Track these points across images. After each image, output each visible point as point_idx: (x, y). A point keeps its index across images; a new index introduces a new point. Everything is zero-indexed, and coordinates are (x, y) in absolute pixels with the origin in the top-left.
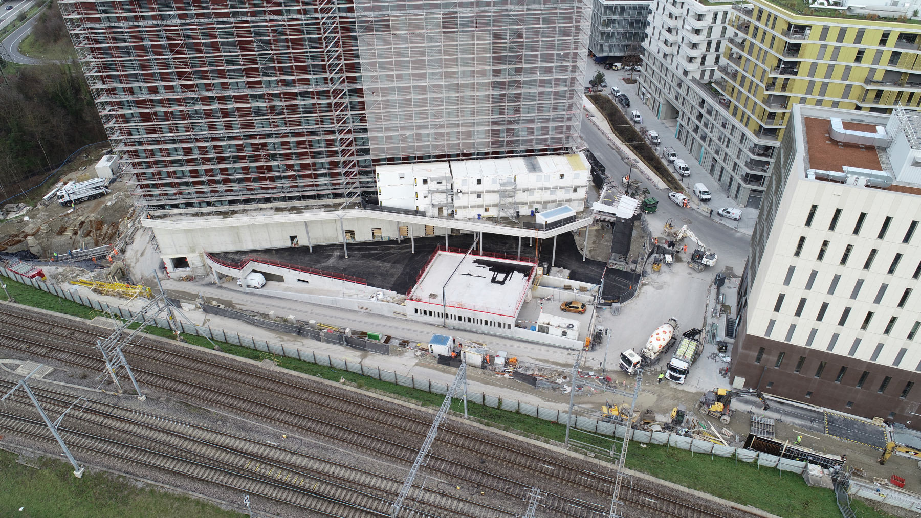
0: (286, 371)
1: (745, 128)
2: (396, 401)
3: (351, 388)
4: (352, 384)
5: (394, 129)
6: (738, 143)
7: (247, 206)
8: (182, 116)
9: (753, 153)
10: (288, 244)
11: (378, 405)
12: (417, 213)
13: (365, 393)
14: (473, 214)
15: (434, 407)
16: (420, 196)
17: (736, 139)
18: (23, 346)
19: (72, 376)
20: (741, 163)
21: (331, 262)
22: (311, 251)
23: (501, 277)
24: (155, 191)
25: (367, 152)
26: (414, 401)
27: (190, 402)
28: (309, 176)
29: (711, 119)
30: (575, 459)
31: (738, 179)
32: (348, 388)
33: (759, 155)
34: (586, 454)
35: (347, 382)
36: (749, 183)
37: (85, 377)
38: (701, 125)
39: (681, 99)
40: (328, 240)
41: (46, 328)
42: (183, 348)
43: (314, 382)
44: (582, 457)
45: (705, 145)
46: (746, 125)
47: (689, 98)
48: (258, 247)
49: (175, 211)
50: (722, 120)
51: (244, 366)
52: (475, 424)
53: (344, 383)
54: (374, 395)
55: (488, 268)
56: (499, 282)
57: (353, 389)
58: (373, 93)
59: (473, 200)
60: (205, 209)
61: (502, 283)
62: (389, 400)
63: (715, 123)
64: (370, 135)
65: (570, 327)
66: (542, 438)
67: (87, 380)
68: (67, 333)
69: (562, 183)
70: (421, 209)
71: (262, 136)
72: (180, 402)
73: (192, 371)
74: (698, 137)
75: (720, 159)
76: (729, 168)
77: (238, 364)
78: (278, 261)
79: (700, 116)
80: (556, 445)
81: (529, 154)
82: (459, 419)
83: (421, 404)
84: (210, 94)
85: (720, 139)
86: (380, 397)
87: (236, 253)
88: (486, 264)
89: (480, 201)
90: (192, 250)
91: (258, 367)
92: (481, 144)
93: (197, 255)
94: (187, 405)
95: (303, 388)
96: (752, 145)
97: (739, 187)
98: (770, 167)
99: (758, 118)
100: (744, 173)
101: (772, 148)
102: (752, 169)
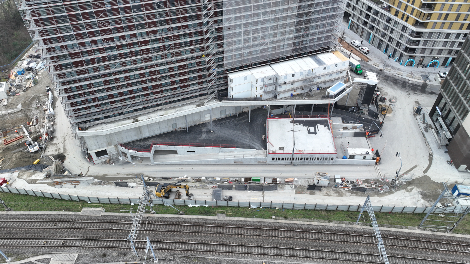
0: (236, 219)
1: (406, 23)
2: (313, 223)
3: (281, 221)
4: (281, 218)
5: (240, 49)
6: (400, 31)
7: (146, 111)
8: (104, 59)
9: (412, 37)
10: (171, 129)
11: (305, 228)
12: (256, 99)
13: (292, 222)
14: (288, 94)
15: (336, 222)
16: (259, 88)
17: (398, 29)
18: (42, 242)
19: (95, 257)
20: (403, 42)
21: (204, 136)
22: (188, 132)
23: (312, 129)
24: (84, 112)
25: (223, 65)
26: (323, 221)
27: (188, 254)
28: (187, 86)
29: (378, 18)
30: (427, 235)
31: (400, 50)
32: (280, 221)
33: (415, 37)
34: (431, 231)
35: (277, 218)
36: (408, 53)
37: (104, 255)
38: (369, 21)
39: (352, 7)
40: (195, 122)
41: (50, 225)
42: (159, 217)
43: (258, 222)
44: (430, 233)
45: (373, 33)
46: (406, 21)
47: (359, 7)
48: (152, 134)
49: (98, 122)
50: (386, 18)
51: (207, 221)
52: (365, 227)
53: (275, 219)
54: (298, 222)
55: (302, 125)
56: (312, 133)
57: (284, 221)
58: (229, 29)
59: (289, 87)
60: (118, 118)
61: (315, 133)
62: (308, 223)
63: (380, 20)
64: (225, 55)
65: (367, 153)
66: (403, 227)
67: (107, 258)
68: (68, 225)
69: (336, 69)
70: (258, 96)
71: (158, 65)
72: (182, 257)
73: (175, 233)
74: (367, 29)
75: (386, 40)
76: (393, 45)
77: (203, 221)
78: (170, 141)
79: (367, 16)
80: (413, 229)
81: (313, 53)
82: (354, 226)
83: (327, 221)
84: (124, 42)
85: (385, 29)
86: (302, 223)
87: (140, 141)
88: (299, 122)
89: (292, 87)
90: (109, 144)
91: (216, 220)
92: (287, 52)
93: (113, 146)
94: (188, 258)
95: (253, 227)
96: (410, 32)
97: (401, 55)
98: (421, 43)
99: (416, 17)
100: (404, 47)
101: (422, 32)
102: (410, 45)
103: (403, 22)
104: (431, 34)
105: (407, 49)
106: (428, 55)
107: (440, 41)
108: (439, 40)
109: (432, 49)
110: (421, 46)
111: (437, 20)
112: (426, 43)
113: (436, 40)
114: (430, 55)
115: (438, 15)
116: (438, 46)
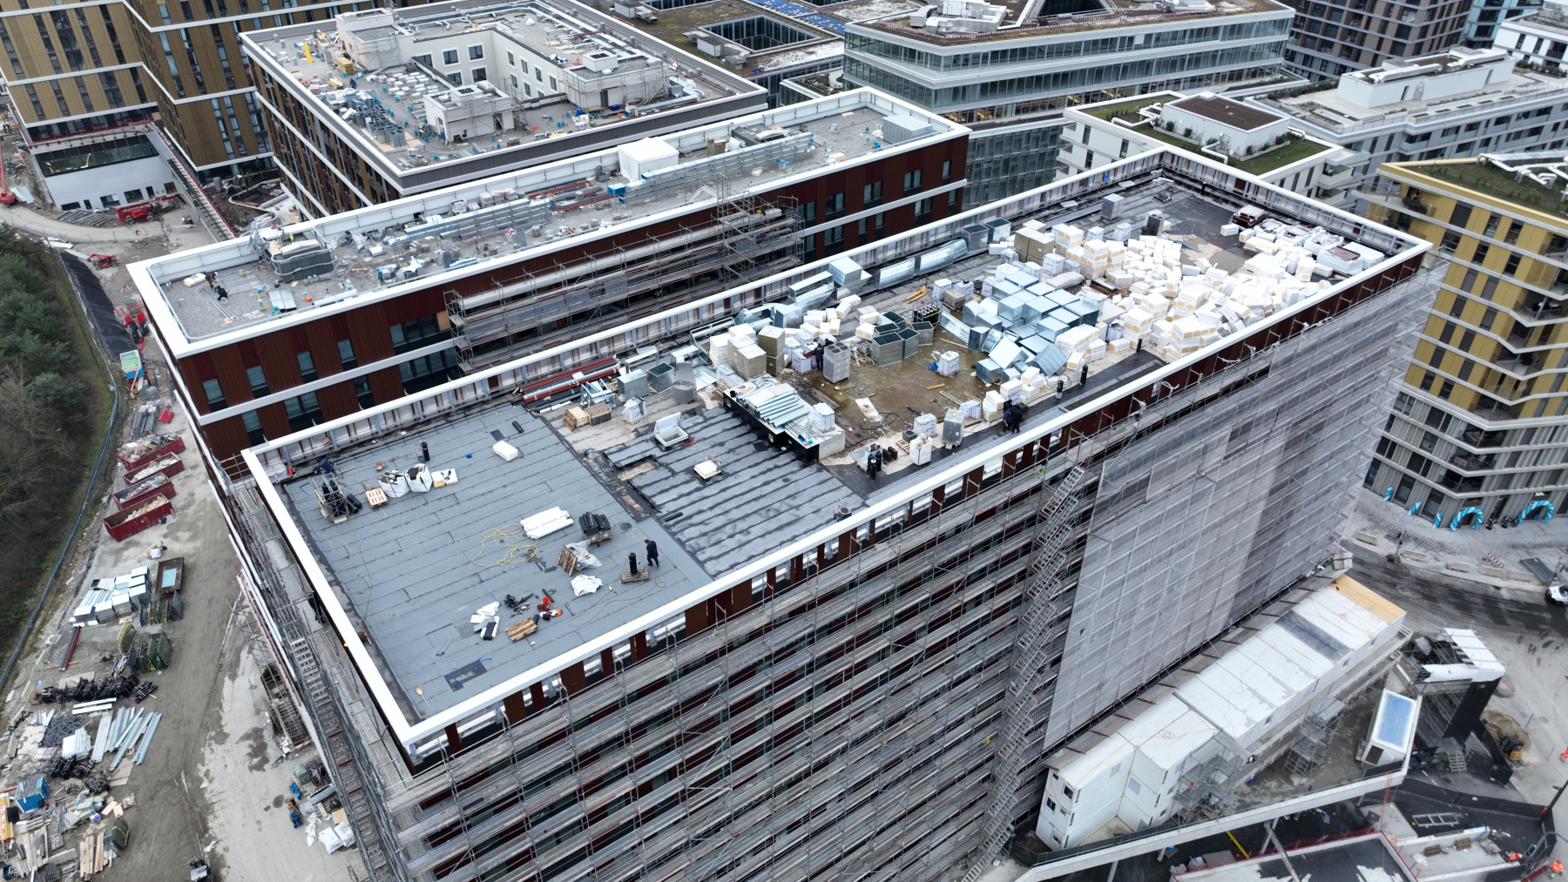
1: (1441, 400)
9: (1473, 444)
16: (1164, 795)
17: (1414, 418)
20: (1437, 457)
31: (1429, 481)
33: (1483, 445)
36: (1460, 491)
58: (1082, 631)
70: (1157, 818)
76: (1398, 464)
81: (1278, 604)
96: (1463, 428)
97: (1435, 497)
98: (1502, 461)
99: (1481, 386)
100: (1443, 473)
101: (1505, 432)
102: (1468, 469)
103: (1433, 399)
104: (1531, 431)
105: (1451, 480)
106: (1519, 490)
107: (1556, 449)
108: (1554, 444)
109: (1533, 473)
110: (1500, 469)
111: (1551, 391)
112: (1514, 458)
113: (1546, 445)
114: (1526, 490)
115: (1551, 381)
116: (1549, 463)
